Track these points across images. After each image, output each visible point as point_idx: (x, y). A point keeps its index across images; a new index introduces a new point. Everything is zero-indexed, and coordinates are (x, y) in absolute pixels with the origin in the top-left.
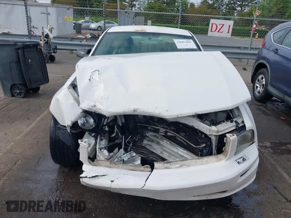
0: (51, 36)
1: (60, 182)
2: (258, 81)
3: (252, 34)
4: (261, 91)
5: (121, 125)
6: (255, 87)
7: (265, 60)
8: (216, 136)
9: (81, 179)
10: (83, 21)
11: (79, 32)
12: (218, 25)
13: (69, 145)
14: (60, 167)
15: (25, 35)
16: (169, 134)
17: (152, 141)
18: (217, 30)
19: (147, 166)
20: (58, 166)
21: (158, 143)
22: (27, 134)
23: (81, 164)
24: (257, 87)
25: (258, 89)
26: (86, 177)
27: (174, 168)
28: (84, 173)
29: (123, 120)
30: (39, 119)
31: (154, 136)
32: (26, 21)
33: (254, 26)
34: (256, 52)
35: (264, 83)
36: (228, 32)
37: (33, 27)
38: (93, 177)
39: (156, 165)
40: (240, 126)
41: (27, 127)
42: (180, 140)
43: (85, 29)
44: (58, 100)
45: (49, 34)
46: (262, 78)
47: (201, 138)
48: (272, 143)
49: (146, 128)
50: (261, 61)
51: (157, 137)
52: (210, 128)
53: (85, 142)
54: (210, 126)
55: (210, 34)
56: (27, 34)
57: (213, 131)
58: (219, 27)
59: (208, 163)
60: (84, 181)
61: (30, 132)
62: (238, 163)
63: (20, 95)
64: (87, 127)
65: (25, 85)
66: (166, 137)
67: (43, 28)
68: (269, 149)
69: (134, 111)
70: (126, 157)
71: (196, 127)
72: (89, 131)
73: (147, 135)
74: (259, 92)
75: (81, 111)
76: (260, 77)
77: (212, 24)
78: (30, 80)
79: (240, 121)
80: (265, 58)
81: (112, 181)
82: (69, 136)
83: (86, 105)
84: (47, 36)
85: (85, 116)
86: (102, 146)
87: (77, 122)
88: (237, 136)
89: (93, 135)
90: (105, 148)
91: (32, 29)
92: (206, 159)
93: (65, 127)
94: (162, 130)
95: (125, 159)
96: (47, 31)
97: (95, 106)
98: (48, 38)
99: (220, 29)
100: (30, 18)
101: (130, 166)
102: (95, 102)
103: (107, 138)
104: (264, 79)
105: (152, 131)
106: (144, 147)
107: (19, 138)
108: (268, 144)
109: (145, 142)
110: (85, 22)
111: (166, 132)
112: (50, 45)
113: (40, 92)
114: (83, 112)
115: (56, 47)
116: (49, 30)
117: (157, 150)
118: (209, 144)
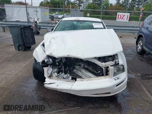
0: (38, 22)
1: (37, 88)
2: (139, 44)
3: (140, 20)
4: (140, 49)
5: (64, 62)
6: (138, 47)
7: (142, 33)
8: (105, 67)
9: (44, 85)
10: (55, 14)
11: (53, 20)
12: (121, 15)
13: (41, 71)
14: (38, 81)
15: (26, 22)
16: (85, 67)
17: (78, 70)
18: (121, 18)
19: (74, 80)
20: (37, 81)
21: (80, 71)
22: (24, 67)
23: (45, 78)
24: (139, 47)
25: (139, 48)
26: (46, 84)
27: (85, 81)
28: (46, 82)
29: (65, 60)
30: (30, 60)
31: (79, 68)
32: (27, 15)
33: (141, 16)
34: (139, 29)
35: (142, 45)
36: (127, 19)
37: (30, 18)
38: (49, 84)
39: (77, 79)
40: (117, 63)
41: (24, 64)
42: (90, 69)
43: (55, 18)
44: (36, 51)
45: (37, 21)
46: (141, 42)
47: (98, 68)
48: (141, 74)
49: (76, 64)
50: (141, 34)
51: (80, 68)
52: (102, 63)
53: (46, 68)
54: (102, 62)
55: (117, 20)
56: (27, 21)
57: (103, 65)
58: (122, 17)
59: (100, 79)
60: (46, 85)
61: (25, 66)
62: (115, 80)
63: (22, 50)
64: (49, 63)
65: (24, 45)
66: (84, 68)
67: (34, 18)
68: (139, 77)
69: (68, 55)
70: (65, 76)
71: (96, 63)
72: (50, 65)
73: (76, 67)
74: (139, 50)
75: (46, 56)
76: (140, 42)
77: (119, 15)
78: (27, 43)
79: (117, 61)
80: (142, 32)
81: (57, 86)
82: (41, 67)
83: (48, 53)
84: (36, 22)
85: (48, 58)
86: (54, 71)
87: (45, 60)
88: (114, 67)
89: (51, 67)
90: (56, 72)
91: (30, 19)
92: (100, 77)
93: (39, 63)
94: (82, 65)
95: (65, 77)
96: (36, 20)
97: (52, 53)
98: (36, 23)
99: (123, 17)
100: (29, 14)
101: (66, 80)
102: (52, 52)
103: (58, 68)
104: (142, 43)
105: (78, 66)
106: (75, 73)
107: (20, 69)
108: (139, 75)
109: (75, 70)
110: (56, 15)
111: (84, 66)
112: (37, 26)
113: (31, 48)
114: (47, 56)
115: (40, 27)
116: (37, 20)
117: (80, 74)
118: (102, 71)
